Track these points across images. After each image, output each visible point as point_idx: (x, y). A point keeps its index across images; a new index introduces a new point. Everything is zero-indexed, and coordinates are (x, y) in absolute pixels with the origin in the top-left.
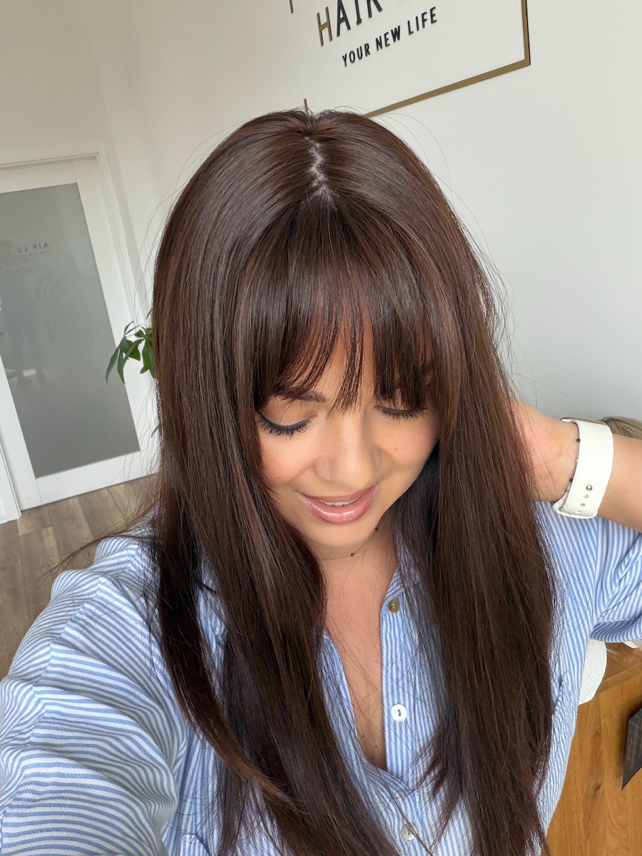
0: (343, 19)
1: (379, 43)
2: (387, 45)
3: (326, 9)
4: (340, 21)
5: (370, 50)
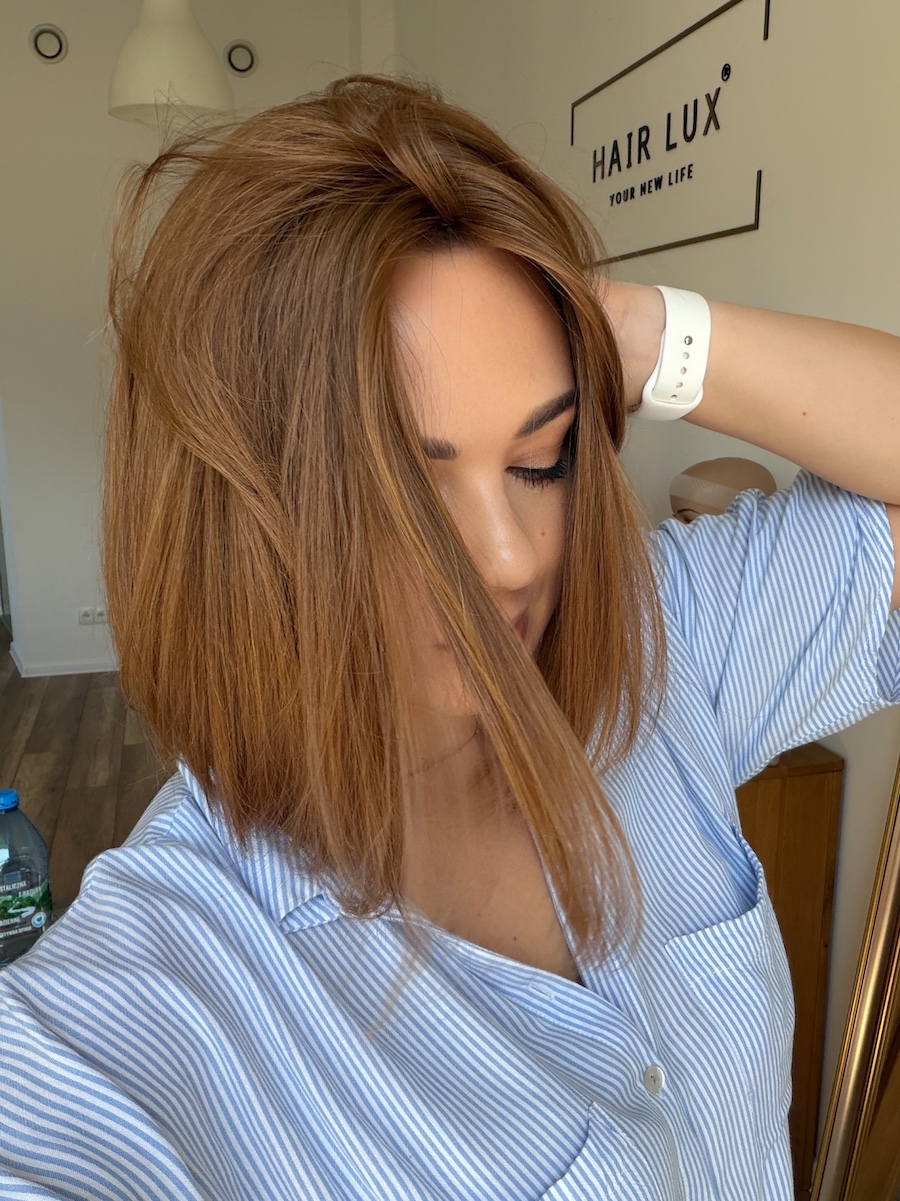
0: (615, 160)
1: (643, 189)
2: (650, 192)
3: (603, 148)
4: (613, 162)
5: (635, 194)
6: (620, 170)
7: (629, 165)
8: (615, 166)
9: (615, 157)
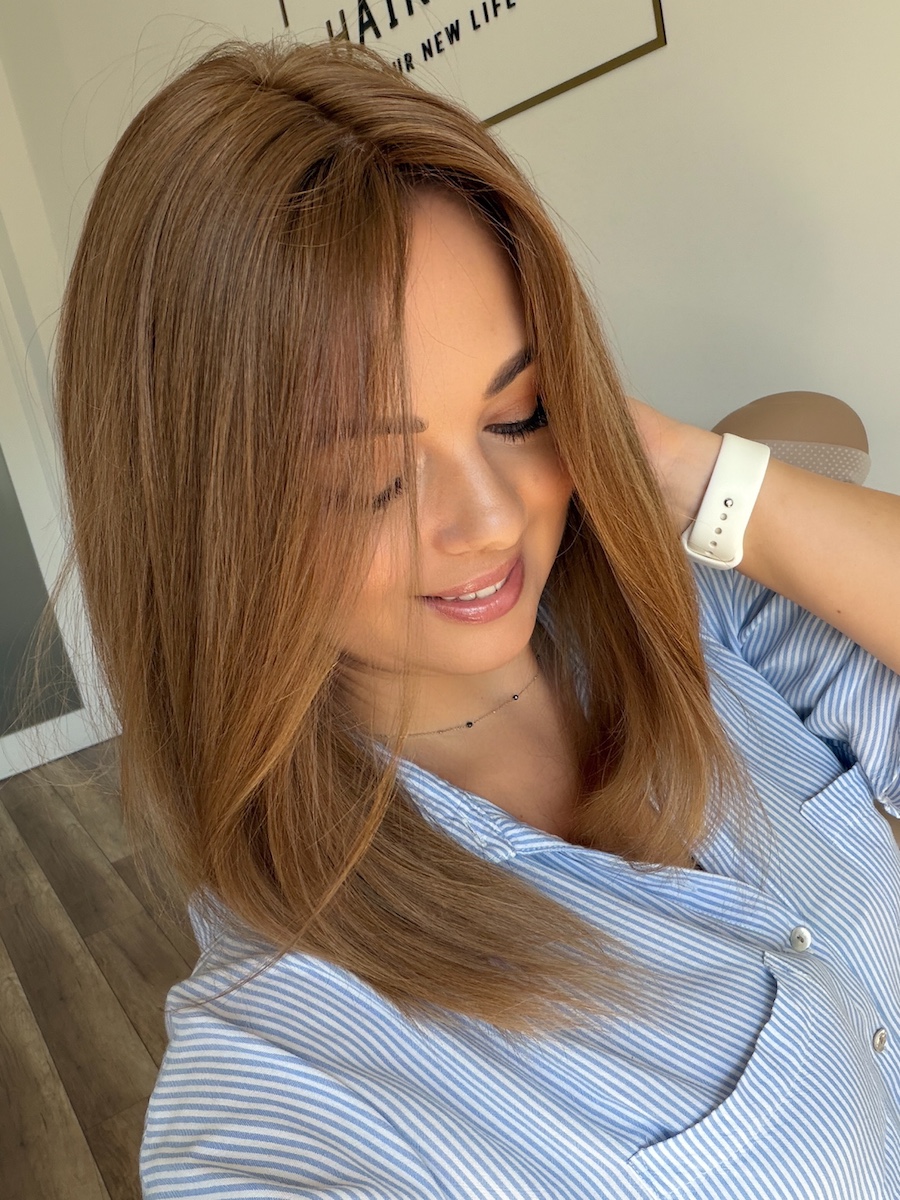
0: (367, 24)
1: (427, 50)
2: (441, 51)
3: (342, 13)
4: (363, 27)
5: (414, 62)
6: (378, 34)
7: (394, 23)
8: (369, 33)
9: (366, 19)
